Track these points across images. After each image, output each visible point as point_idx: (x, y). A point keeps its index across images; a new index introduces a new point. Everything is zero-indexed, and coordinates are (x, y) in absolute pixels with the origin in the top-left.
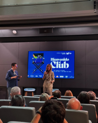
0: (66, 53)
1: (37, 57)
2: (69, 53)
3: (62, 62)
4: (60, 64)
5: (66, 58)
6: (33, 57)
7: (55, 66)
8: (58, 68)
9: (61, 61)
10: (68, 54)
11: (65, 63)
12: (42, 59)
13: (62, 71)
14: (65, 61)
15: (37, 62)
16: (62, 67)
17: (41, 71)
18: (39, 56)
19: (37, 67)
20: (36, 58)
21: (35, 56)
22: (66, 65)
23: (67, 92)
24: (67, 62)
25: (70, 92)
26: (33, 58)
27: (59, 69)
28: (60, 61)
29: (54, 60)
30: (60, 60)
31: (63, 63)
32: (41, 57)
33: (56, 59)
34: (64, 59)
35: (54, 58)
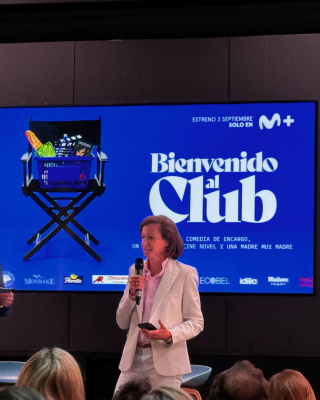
0: (256, 121)
1: (57, 146)
2: (276, 117)
3: (231, 182)
5: (259, 155)
6: (30, 149)
7: (182, 206)
9: (222, 175)
10: (269, 125)
12: (87, 161)
13: (232, 243)
14: (247, 174)
15: (55, 185)
16: (231, 217)
17: (82, 243)
18: (67, 140)
19: (56, 219)
20: (47, 151)
21: (44, 141)
22: (259, 203)
24: (263, 181)
26: (26, 157)
28: (212, 174)
29: (173, 166)
30: (218, 169)
31: (239, 187)
32: (84, 147)
33: (190, 162)
34: (240, 158)
35: (172, 155)
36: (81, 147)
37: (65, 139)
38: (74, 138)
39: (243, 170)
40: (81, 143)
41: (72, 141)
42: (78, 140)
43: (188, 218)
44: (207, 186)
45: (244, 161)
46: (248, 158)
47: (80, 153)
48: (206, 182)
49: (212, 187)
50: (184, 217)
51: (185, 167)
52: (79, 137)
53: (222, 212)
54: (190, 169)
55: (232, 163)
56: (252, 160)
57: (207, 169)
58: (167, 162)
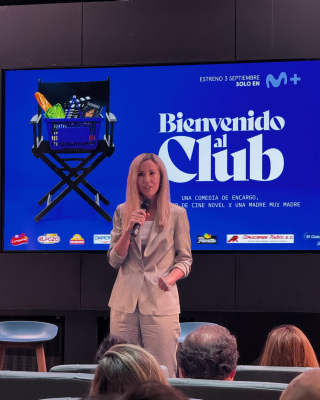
0: (263, 80)
1: (66, 107)
2: (283, 75)
3: (239, 141)
4: (222, 156)
5: (267, 114)
6: (40, 111)
8: (208, 178)
9: (230, 134)
10: (276, 83)
11: (256, 143)
12: (96, 122)
13: (241, 201)
14: (255, 133)
15: (67, 145)
16: (239, 175)
17: (93, 203)
18: (75, 102)
19: (66, 180)
20: (56, 113)
21: (53, 103)
22: (266, 161)
23: (279, 335)
24: (271, 139)
25: (300, 336)
26: (36, 119)
27: (214, 186)
28: (220, 133)
30: (225, 128)
31: (247, 146)
32: (93, 108)
33: (198, 121)
34: (248, 117)
35: (180, 115)
36: (90, 108)
37: (74, 100)
38: (83, 99)
39: (251, 128)
40: (89, 104)
41: (81, 102)
42: (86, 101)
43: (197, 177)
44: (215, 146)
45: (251, 120)
46: (255, 117)
47: (89, 115)
48: (213, 141)
49: (220, 146)
50: (193, 176)
51: (193, 127)
52: (88, 98)
53: (230, 170)
54: (198, 129)
55: (240, 122)
56: (259, 119)
57: (215, 128)
58: (175, 122)
